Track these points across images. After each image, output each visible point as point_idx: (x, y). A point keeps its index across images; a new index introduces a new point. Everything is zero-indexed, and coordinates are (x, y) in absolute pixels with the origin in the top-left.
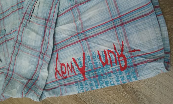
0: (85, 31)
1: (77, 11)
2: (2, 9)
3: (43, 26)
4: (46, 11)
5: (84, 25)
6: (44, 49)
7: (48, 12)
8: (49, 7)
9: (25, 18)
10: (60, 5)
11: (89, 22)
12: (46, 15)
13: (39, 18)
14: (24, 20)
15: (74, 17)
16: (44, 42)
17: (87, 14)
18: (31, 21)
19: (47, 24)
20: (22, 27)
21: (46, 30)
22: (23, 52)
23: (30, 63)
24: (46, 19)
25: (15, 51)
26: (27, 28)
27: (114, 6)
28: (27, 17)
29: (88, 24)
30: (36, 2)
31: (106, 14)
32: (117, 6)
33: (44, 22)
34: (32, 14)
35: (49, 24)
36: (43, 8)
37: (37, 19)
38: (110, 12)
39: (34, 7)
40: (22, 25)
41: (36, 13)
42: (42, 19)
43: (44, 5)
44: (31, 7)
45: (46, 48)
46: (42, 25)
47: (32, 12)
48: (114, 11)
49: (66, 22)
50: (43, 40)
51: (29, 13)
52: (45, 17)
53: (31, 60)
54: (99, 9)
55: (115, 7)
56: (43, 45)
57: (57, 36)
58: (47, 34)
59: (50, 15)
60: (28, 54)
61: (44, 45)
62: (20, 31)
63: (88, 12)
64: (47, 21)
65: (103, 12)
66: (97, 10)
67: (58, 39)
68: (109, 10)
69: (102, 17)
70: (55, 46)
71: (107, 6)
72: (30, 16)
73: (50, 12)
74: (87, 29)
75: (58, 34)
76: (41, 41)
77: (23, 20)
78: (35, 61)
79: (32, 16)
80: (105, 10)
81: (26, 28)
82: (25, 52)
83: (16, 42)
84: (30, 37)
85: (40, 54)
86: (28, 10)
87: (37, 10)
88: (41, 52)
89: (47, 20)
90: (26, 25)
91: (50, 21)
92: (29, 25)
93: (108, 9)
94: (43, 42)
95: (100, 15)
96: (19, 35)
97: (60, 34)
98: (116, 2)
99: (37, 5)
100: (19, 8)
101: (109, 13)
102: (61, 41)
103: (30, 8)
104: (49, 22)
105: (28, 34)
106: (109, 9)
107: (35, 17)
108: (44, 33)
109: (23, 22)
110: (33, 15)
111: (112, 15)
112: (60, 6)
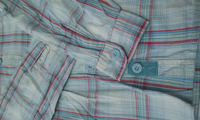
0: (98, 117)
1: (95, 84)
2: (3, 31)
3: (47, 83)
4: (56, 66)
5: (99, 108)
6: (43, 110)
7: (58, 66)
8: (60, 61)
9: (27, 61)
10: (75, 65)
11: (107, 108)
12: (55, 70)
13: (45, 69)
14: (26, 62)
15: (90, 89)
16: (45, 101)
17: (107, 97)
18: (34, 68)
19: (53, 81)
20: (22, 70)
21: (51, 88)
22: (17, 103)
23: (22, 117)
24: (54, 74)
25: (8, 94)
26: (28, 76)
27: (145, 104)
28: (30, 60)
29: (104, 110)
30: (46, 47)
31: (131, 110)
32: (148, 106)
33: (50, 78)
34: (37, 60)
35: (56, 82)
36: (52, 60)
37: (42, 69)
38: (137, 109)
39: (41, 52)
40: (22, 68)
41: (42, 61)
42: (48, 74)
43: (55, 56)
44: (38, 49)
45: (45, 110)
46: (46, 81)
47: (38, 57)
48: (142, 111)
49: (77, 89)
50: (43, 99)
51: (34, 56)
52: (53, 73)
53: (24, 114)
54: (123, 99)
55: (145, 107)
56: (42, 106)
57: (61, 102)
58: (51, 94)
59: (59, 71)
60: (22, 106)
61: (44, 105)
62: (18, 74)
63: (109, 95)
64: (53, 78)
65: (128, 105)
66: (121, 99)
67: (62, 106)
68: (135, 106)
69: (124, 110)
70: (57, 112)
71: (135, 100)
72: (34, 62)
73: (61, 68)
74: (100, 116)
75: (64, 100)
76: (41, 100)
77: (24, 62)
78: (29, 117)
79: (37, 62)
80: (131, 104)
81: (26, 75)
82: (19, 104)
83: (11, 85)
84: (28, 88)
85: (37, 113)
86: (33, 52)
87: (45, 58)
88: (38, 111)
89: (55, 76)
90: (28, 70)
91: (58, 78)
92: (31, 72)
93: (135, 104)
94: (43, 102)
95: (122, 107)
96: (16, 78)
97: (66, 101)
98: (148, 100)
99: (46, 51)
100: (23, 40)
101: (135, 110)
102: (65, 110)
103: (36, 50)
104: (56, 80)
105: (27, 83)
106: (137, 105)
107: (40, 65)
108: (46, 91)
109: (25, 64)
110: (39, 61)
111: (138, 114)
112: (75, 67)
